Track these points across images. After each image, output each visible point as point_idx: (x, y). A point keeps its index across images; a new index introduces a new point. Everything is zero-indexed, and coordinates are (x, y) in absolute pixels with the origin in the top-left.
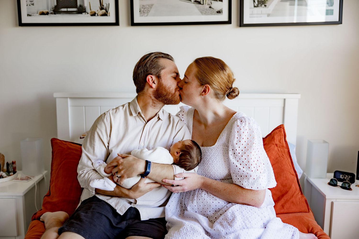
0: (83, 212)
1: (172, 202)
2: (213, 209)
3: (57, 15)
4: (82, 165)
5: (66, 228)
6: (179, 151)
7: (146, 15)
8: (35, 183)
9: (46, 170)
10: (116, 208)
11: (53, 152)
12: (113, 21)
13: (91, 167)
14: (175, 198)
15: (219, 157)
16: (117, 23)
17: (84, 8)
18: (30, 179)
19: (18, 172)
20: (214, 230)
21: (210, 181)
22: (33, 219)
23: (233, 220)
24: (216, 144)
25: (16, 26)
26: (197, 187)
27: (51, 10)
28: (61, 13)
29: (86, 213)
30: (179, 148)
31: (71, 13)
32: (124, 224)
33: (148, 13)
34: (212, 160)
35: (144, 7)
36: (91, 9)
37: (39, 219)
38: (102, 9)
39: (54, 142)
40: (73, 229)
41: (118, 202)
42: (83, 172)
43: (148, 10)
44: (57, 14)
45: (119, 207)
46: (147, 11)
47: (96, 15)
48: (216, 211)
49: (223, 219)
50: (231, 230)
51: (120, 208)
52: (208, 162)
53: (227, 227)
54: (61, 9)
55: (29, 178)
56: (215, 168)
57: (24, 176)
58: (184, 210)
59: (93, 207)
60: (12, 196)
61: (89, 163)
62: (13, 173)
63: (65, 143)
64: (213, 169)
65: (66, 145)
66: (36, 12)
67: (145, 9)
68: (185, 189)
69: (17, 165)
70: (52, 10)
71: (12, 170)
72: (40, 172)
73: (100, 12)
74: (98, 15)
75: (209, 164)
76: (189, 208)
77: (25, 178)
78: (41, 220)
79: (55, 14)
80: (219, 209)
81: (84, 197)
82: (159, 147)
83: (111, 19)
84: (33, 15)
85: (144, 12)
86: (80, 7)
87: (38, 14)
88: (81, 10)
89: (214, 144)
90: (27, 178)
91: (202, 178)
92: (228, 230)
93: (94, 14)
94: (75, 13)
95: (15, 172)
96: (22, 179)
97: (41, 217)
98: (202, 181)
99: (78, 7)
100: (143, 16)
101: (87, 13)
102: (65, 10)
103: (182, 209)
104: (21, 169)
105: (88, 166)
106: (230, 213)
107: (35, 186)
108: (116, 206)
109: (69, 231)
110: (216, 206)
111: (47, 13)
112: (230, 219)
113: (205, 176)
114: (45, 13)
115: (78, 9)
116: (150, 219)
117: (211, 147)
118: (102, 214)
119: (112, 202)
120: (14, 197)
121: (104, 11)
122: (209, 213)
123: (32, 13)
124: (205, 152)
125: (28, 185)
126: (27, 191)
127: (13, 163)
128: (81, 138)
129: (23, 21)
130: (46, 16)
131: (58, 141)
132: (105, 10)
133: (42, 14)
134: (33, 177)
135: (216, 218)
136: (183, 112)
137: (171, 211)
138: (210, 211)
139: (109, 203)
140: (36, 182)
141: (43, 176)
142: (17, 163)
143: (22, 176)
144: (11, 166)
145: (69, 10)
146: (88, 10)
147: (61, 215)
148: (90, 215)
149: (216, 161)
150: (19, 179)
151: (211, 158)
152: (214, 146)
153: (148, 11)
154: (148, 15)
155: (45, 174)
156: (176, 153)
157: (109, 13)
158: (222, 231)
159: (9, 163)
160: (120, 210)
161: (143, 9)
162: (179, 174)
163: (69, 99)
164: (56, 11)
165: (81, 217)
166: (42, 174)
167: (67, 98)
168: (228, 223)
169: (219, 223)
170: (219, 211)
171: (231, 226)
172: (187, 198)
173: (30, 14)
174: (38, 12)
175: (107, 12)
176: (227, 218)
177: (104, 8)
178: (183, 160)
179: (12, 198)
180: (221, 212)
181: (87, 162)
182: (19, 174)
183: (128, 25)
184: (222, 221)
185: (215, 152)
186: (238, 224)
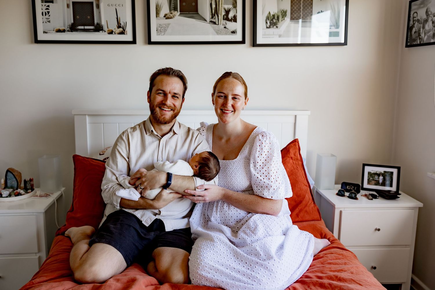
0: (112, 224)
1: (196, 214)
2: (234, 219)
3: (74, 33)
4: (106, 180)
5: (96, 240)
6: (197, 165)
7: (163, 34)
8: (54, 200)
9: (63, 187)
10: (142, 219)
11: (75, 169)
12: (130, 39)
13: (115, 182)
14: (198, 210)
15: (242, 170)
16: (134, 42)
17: (102, 26)
18: (50, 196)
19: (36, 189)
20: (240, 238)
21: (231, 193)
22: (57, 235)
23: (256, 228)
24: (238, 157)
25: (32, 43)
26: (218, 199)
27: (67, 28)
28: (78, 31)
29: (115, 225)
30: (197, 162)
31: (88, 31)
32: (152, 235)
33: (165, 32)
34: (235, 172)
35: (161, 26)
36: (109, 27)
37: (63, 234)
38: (119, 27)
39: (76, 158)
40: (104, 240)
41: (144, 214)
42: (107, 187)
43: (165, 29)
44: (74, 31)
45: (144, 219)
46: (163, 30)
47: (114, 33)
48: (237, 222)
49: (245, 228)
50: (256, 238)
51: (146, 219)
52: (231, 175)
53: (250, 235)
54: (78, 27)
55: (48, 195)
56: (238, 180)
57: (43, 193)
58: (208, 221)
59: (121, 219)
60: (33, 213)
61: (114, 178)
62: (31, 190)
63: (87, 159)
64: (236, 182)
65: (88, 161)
66: (53, 30)
67: (162, 28)
68: (206, 200)
69: (34, 182)
70: (69, 28)
71: (30, 187)
72: (58, 189)
73: (117, 30)
74: (115, 34)
75: (231, 177)
76: (212, 219)
77: (43, 195)
78: (65, 235)
79: (72, 31)
80: (240, 219)
81: (108, 211)
82: (179, 160)
83: (128, 37)
84: (50, 33)
85: (161, 31)
86: (97, 25)
87: (55, 31)
88: (99, 28)
89: (236, 158)
90: (46, 195)
91: (223, 190)
92: (252, 237)
93: (111, 32)
94: (92, 31)
95: (32, 190)
96: (41, 196)
97: (66, 233)
98: (223, 192)
99: (95, 25)
100: (160, 34)
101: (104, 32)
102: (82, 27)
103: (206, 220)
104: (38, 187)
105: (112, 181)
106: (252, 222)
107: (55, 202)
108: (141, 217)
109: (100, 242)
110: (237, 217)
111: (64, 31)
112: (253, 228)
113: (228, 188)
114: (62, 30)
115: (96, 27)
116: (174, 230)
117: (233, 160)
118: (130, 226)
119: (138, 214)
120: (34, 214)
121: (121, 29)
122: (231, 224)
123: (49, 31)
124: (228, 165)
125: (48, 201)
126: (48, 208)
127: (31, 180)
128: (100, 154)
129: (39, 38)
130: (63, 33)
131: (80, 158)
132: (123, 28)
133: (59, 31)
134: (52, 194)
135: (238, 228)
136: (205, 127)
137: (195, 223)
138: (232, 222)
139: (135, 215)
140: (56, 198)
141: (62, 192)
142: (34, 180)
143: (41, 193)
144: (29, 183)
145: (86, 27)
146: (105, 28)
147: (88, 229)
148: (119, 227)
149: (238, 174)
150: (38, 196)
151: (234, 171)
152: (236, 159)
153: (165, 31)
154: (165, 34)
155: (63, 191)
156: (195, 166)
157: (127, 32)
158: (248, 239)
159: (27, 180)
160: (146, 221)
161: (160, 28)
162: (200, 186)
163: (87, 116)
164: (73, 28)
165: (111, 229)
166: (61, 191)
167: (86, 115)
168: (251, 231)
169: (242, 231)
170: (240, 222)
171: (255, 234)
172: (209, 209)
173: (46, 31)
174: (54, 29)
175: (124, 30)
176: (250, 227)
177: (122, 27)
178: (203, 172)
179: (33, 215)
180: (242, 222)
181: (112, 177)
182: (38, 191)
183: (145, 43)
184: (245, 230)
185: (237, 165)
186: (261, 232)
